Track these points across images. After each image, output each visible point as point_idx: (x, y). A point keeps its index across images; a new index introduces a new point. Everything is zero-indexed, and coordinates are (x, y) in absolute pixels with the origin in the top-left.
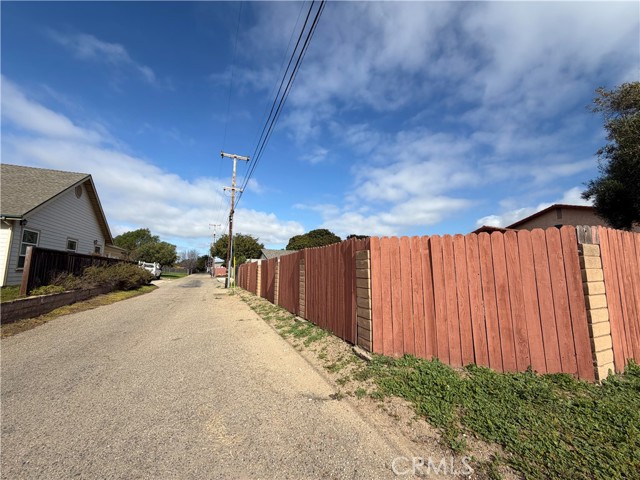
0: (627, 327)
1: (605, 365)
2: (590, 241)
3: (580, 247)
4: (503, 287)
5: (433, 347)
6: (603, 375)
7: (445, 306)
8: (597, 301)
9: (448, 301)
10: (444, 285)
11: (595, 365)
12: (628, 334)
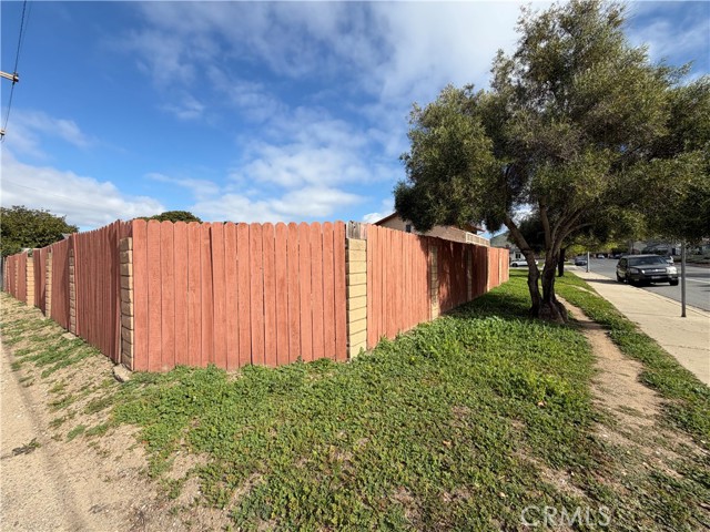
0: (384, 309)
1: (359, 344)
2: (357, 236)
3: (347, 242)
4: (282, 281)
5: (210, 352)
6: (354, 353)
7: (224, 306)
8: (358, 290)
9: (228, 299)
10: (224, 281)
11: (348, 346)
12: (385, 315)
